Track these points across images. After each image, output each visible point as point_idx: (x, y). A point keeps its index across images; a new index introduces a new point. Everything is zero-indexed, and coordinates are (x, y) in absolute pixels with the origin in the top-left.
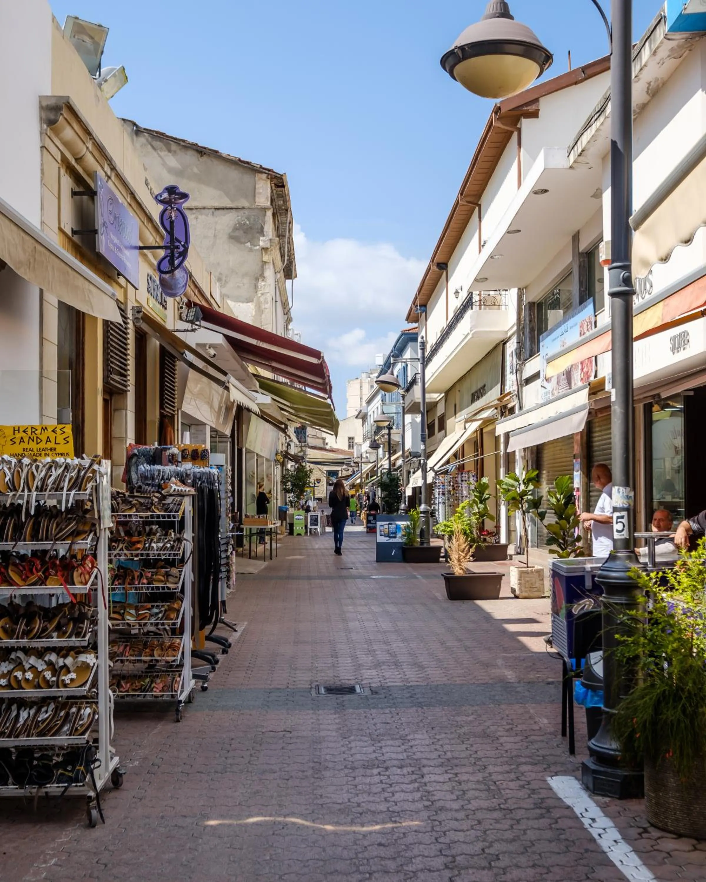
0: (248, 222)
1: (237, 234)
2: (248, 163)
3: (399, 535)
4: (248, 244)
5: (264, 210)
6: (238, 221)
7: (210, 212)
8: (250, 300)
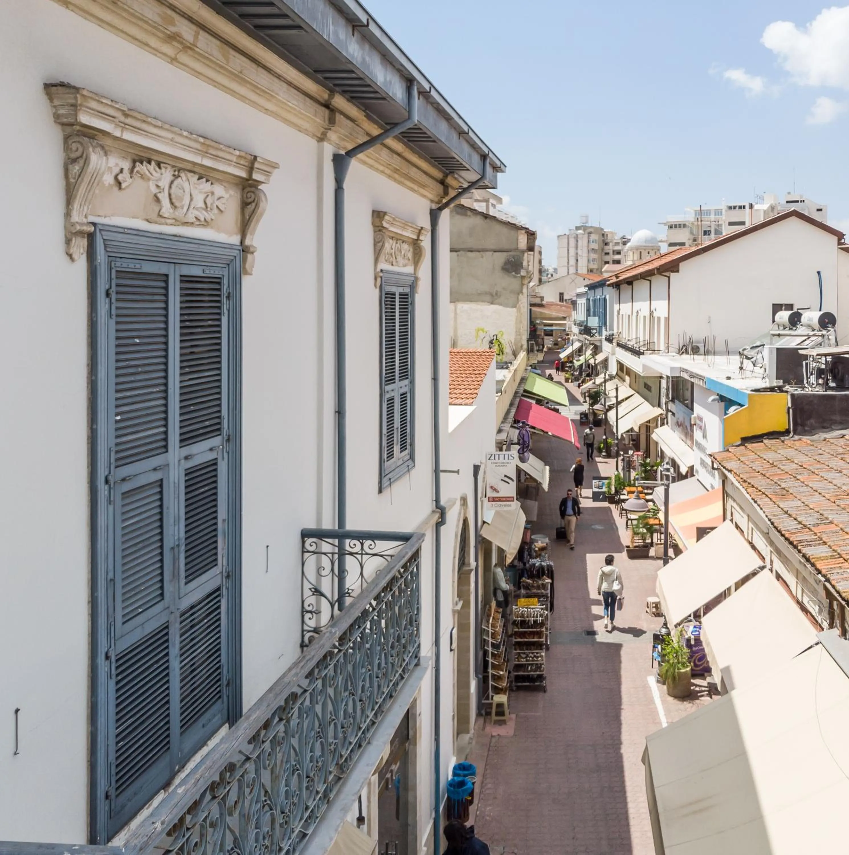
0: (513, 260)
1: (507, 267)
2: (514, 224)
3: (604, 488)
4: (514, 273)
5: (523, 251)
6: (507, 259)
7: (491, 253)
8: (514, 306)
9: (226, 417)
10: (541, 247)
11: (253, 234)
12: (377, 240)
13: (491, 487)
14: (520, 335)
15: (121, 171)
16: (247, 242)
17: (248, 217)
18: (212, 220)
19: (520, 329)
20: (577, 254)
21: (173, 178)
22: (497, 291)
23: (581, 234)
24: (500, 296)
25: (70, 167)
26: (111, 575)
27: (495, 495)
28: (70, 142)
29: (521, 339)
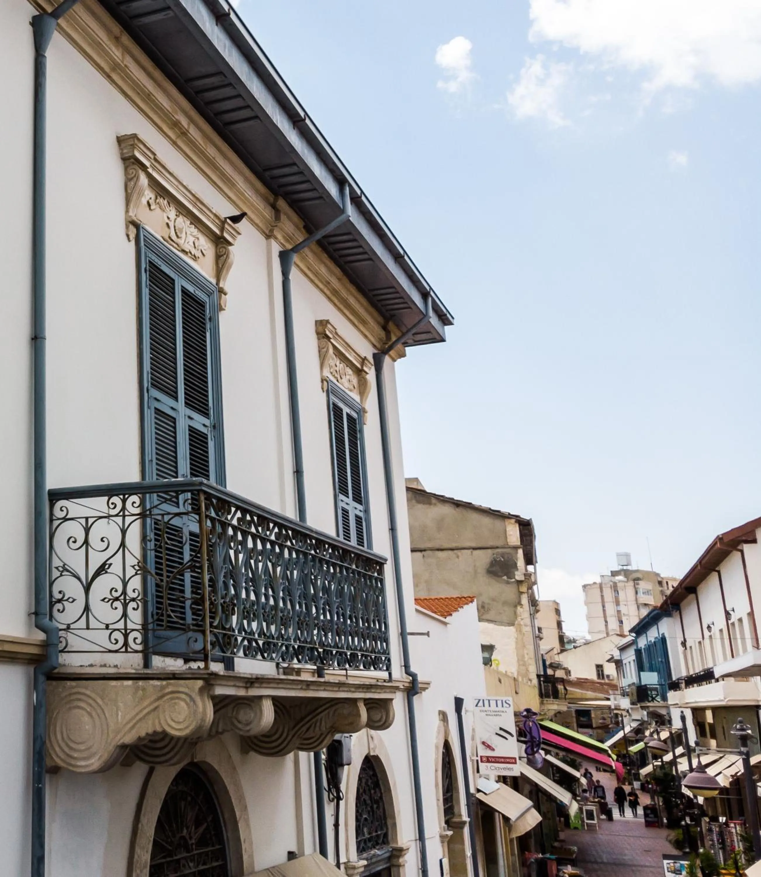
0: (502, 560)
1: (494, 569)
3: (684, 873)
4: (505, 578)
5: (516, 548)
6: (494, 558)
7: (469, 552)
8: (511, 624)
9: (212, 407)
10: (557, 604)
11: (225, 280)
12: (321, 347)
13: (484, 743)
14: (524, 665)
15: (151, 198)
16: (221, 285)
17: (221, 266)
18: (198, 258)
19: (523, 656)
20: (619, 612)
21: (176, 217)
22: (483, 602)
23: (620, 581)
24: (489, 610)
25: (129, 183)
26: (150, 458)
27: (490, 753)
28: (128, 170)
29: (527, 670)
